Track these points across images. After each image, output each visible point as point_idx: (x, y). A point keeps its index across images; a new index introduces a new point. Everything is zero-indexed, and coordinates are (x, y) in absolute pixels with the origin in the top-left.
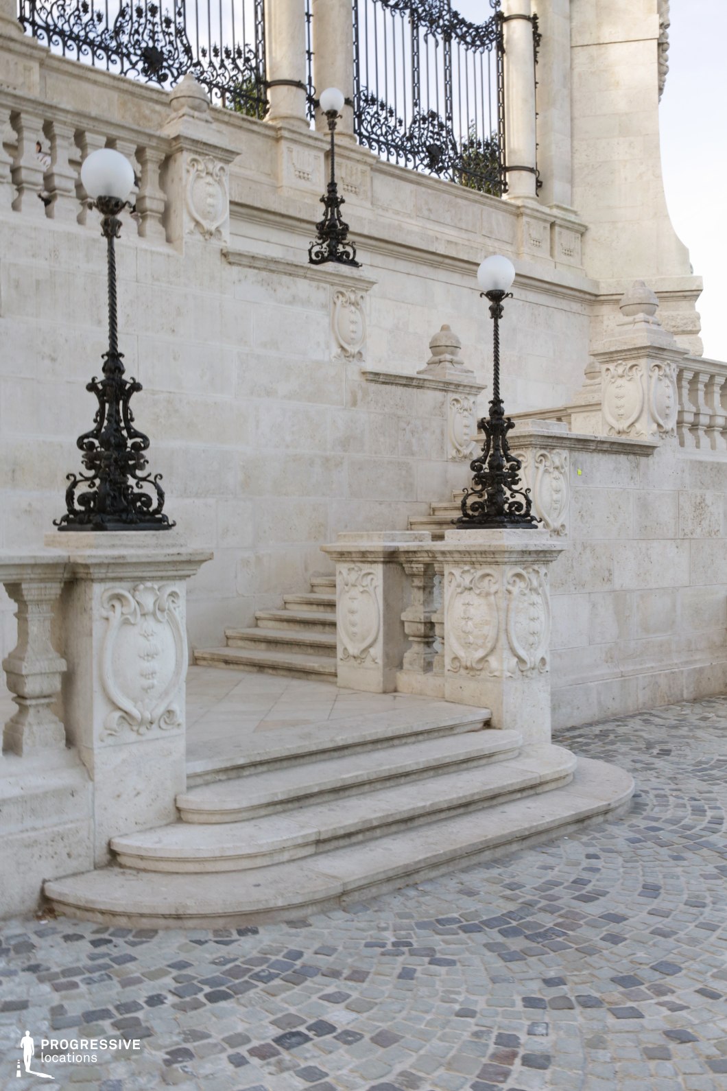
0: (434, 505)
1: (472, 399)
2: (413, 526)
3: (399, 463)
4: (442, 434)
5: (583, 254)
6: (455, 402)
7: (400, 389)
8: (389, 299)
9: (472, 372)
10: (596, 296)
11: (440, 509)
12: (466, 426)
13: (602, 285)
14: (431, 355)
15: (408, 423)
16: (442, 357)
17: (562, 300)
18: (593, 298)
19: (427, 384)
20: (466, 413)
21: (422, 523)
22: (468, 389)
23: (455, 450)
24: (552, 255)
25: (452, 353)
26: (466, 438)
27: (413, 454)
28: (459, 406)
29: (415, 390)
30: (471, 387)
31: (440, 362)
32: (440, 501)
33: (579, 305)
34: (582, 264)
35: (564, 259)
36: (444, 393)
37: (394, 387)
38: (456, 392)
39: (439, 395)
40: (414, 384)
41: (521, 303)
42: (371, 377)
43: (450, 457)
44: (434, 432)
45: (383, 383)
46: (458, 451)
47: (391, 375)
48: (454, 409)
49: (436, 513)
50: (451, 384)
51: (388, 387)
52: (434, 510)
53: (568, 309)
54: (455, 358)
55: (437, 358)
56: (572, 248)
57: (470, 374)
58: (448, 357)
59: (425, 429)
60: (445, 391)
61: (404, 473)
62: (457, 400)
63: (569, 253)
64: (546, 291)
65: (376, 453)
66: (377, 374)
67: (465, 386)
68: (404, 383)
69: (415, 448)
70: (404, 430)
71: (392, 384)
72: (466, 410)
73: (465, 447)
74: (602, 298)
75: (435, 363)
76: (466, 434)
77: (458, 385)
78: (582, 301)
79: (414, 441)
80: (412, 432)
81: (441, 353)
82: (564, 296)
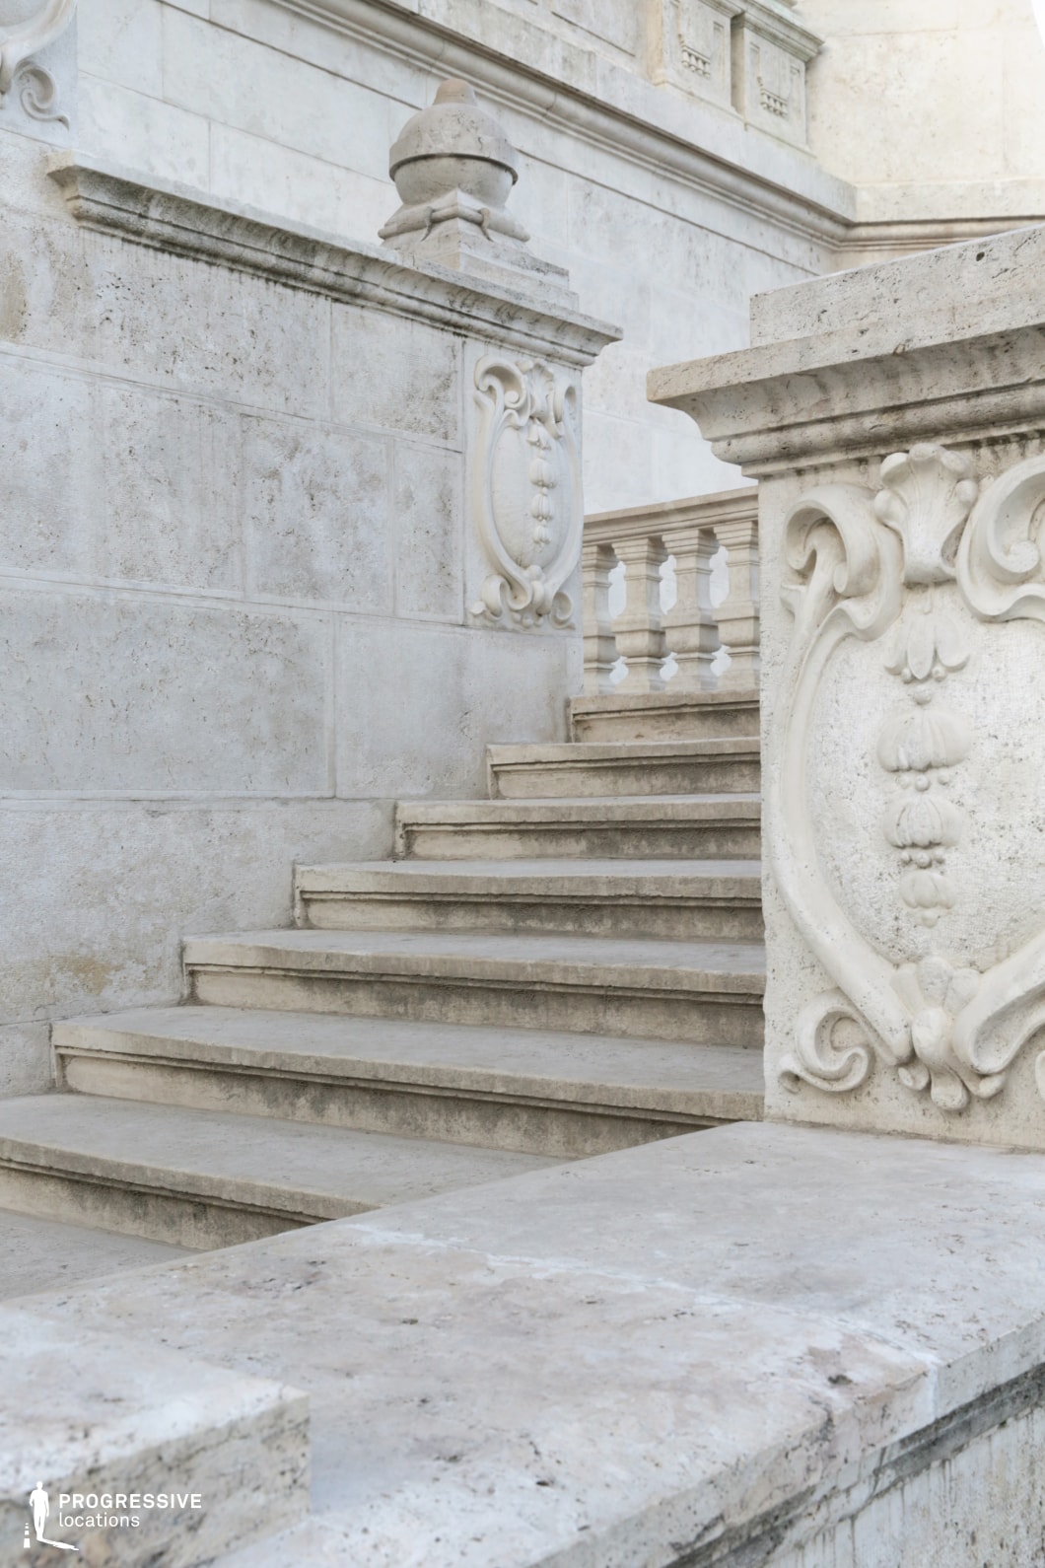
0: (409, 812)
1: (563, 378)
2: (315, 910)
3: (247, 624)
4: (445, 509)
5: (811, 117)
6: (495, 382)
7: (251, 293)
8: (274, 141)
9: (563, 273)
10: (849, 225)
11: (437, 828)
12: (541, 484)
13: (863, 196)
14: (400, 203)
15: (294, 450)
16: (441, 204)
17: (763, 228)
18: (840, 231)
19: (377, 284)
20: (538, 431)
21: (355, 898)
22: (548, 333)
23: (497, 581)
24: (735, 102)
25: (482, 191)
26: (540, 530)
27: (314, 589)
28: (511, 397)
29: (323, 305)
30: (562, 326)
31: (435, 222)
32: (437, 793)
33: (805, 246)
34: (808, 141)
35: (767, 120)
36: (448, 338)
37: (221, 275)
38: (503, 342)
39: (430, 341)
40: (316, 274)
41: (659, 218)
42: (100, 202)
43: (477, 608)
44: (409, 497)
45: (168, 246)
46: (510, 584)
47: (203, 210)
48: (493, 409)
49: (421, 846)
50: (480, 298)
51: (195, 272)
52: (410, 832)
53: (778, 253)
54: (495, 213)
55: (419, 211)
56: (784, 95)
57: (551, 278)
58: (469, 203)
59: (371, 482)
60: (458, 329)
61: (272, 669)
62: (503, 375)
63: (776, 106)
64: (725, 194)
65: (129, 571)
66: (129, 191)
67: (537, 319)
68: (272, 261)
69: (325, 563)
70: (274, 474)
71: (213, 257)
72: (538, 418)
73: (535, 569)
74: (863, 232)
75: (415, 228)
76: (539, 517)
77: (509, 311)
78: (814, 236)
79: (319, 528)
80: (312, 489)
81: (438, 189)
82: (769, 216)
